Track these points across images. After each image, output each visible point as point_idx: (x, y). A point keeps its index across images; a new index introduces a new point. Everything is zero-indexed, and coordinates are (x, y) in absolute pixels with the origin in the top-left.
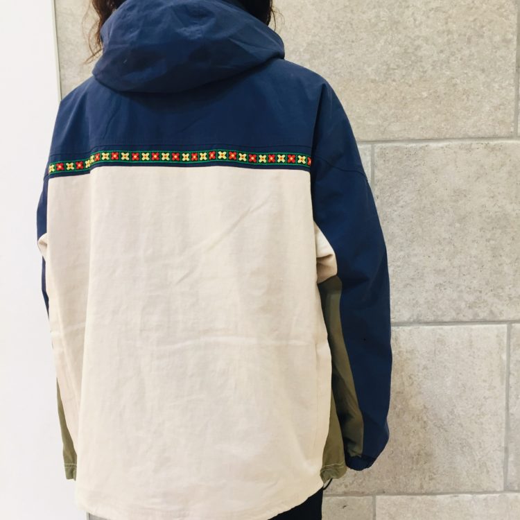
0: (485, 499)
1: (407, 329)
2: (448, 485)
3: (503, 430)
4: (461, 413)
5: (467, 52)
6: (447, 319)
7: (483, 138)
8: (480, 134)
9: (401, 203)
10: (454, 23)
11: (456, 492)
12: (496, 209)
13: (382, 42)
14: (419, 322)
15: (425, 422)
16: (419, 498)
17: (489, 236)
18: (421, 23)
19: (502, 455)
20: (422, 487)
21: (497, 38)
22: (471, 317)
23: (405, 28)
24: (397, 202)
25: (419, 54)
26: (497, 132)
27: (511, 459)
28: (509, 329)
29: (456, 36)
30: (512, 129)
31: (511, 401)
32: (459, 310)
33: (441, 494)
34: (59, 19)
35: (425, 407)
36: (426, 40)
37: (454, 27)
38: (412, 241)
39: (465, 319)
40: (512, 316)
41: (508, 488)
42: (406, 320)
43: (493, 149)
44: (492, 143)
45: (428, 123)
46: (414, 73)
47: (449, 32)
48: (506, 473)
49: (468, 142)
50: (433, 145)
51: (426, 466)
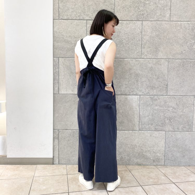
0: (135, 132)
1: (119, 96)
2: (127, 129)
3: (139, 117)
4: (130, 114)
5: (132, 42)
6: (128, 94)
7: (135, 58)
8: (134, 58)
9: (119, 71)
10: (130, 36)
11: (129, 130)
12: (137, 72)
13: (116, 39)
14: (122, 95)
15: (123, 115)
16: (121, 131)
17: (136, 78)
18: (123, 36)
19: (138, 123)
20: (122, 129)
21: (138, 39)
22: (132, 94)
23: (120, 37)
24: (118, 70)
25: (123, 42)
26: (138, 57)
27: (140, 124)
28: (140, 97)
29: (130, 39)
30: (140, 57)
31: (140, 112)
32: (130, 93)
33: (126, 131)
34: (54, 32)
35: (123, 112)
36: (124, 39)
37: (129, 37)
38: (121, 78)
39: (131, 94)
40: (140, 94)
41: (140, 130)
42: (119, 94)
43: (137, 61)
44: (137, 59)
45: (124, 55)
46: (122, 45)
47: (129, 38)
48: (139, 127)
49: (132, 59)
50: (125, 59)
51: (123, 125)
